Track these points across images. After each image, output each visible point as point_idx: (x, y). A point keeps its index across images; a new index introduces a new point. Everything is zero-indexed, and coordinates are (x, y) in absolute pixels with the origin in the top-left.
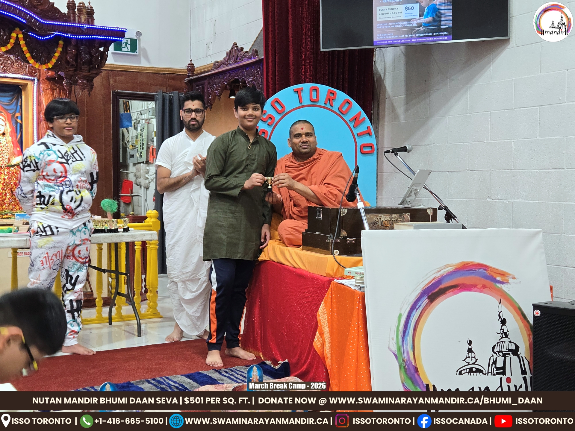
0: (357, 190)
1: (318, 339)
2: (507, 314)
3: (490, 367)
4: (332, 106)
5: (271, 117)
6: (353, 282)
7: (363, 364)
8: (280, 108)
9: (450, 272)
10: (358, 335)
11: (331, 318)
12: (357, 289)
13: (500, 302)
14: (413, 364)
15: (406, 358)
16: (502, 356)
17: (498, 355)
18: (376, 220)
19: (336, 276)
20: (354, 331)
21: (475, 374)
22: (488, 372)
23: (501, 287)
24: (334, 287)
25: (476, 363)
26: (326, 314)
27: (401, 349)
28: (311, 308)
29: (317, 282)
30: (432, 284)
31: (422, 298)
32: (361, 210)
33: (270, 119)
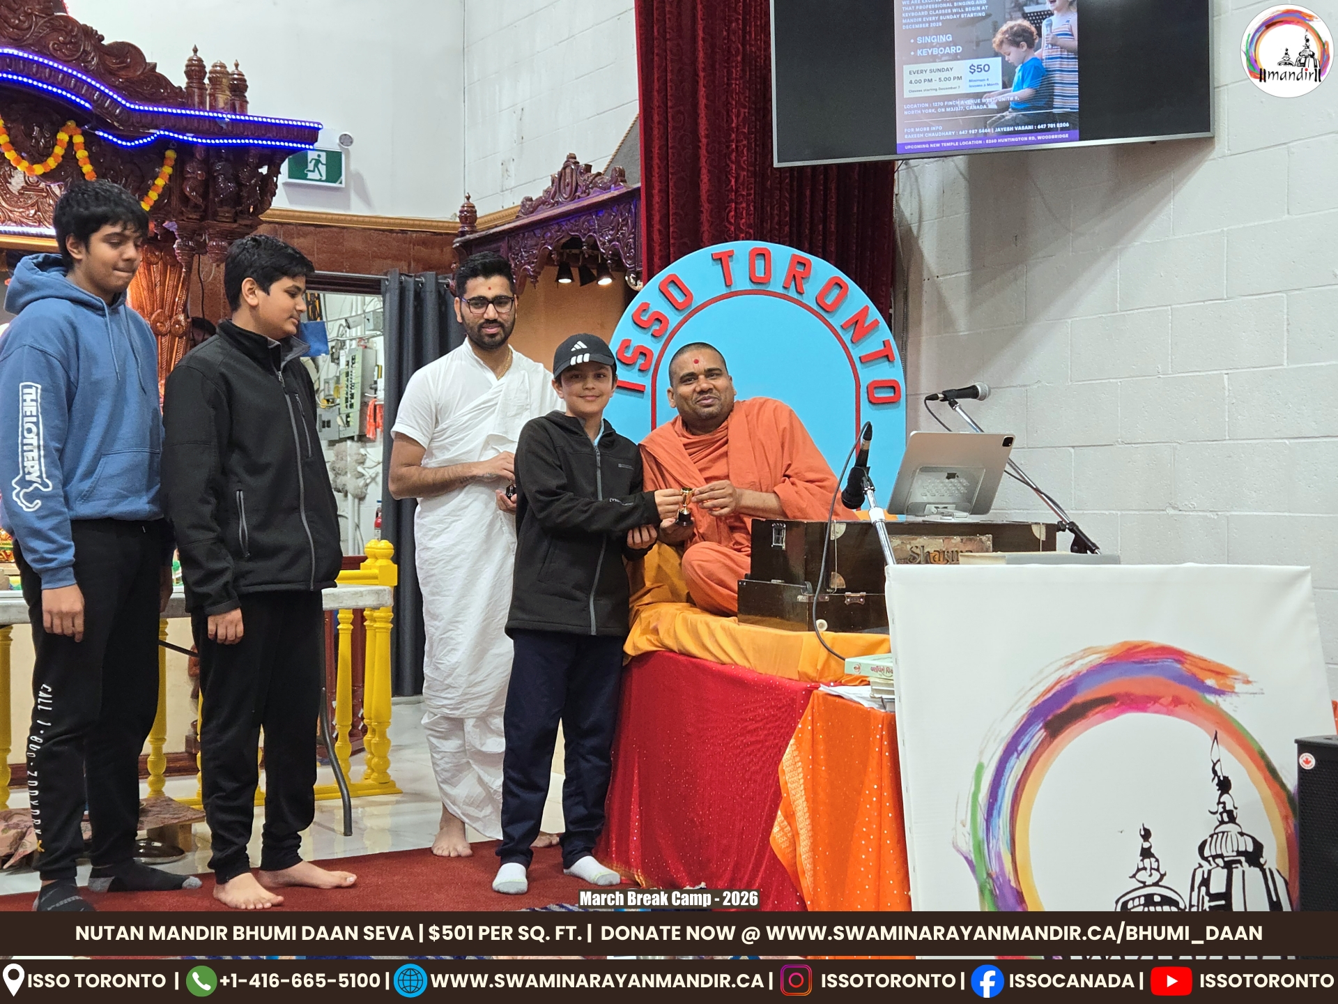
0: (869, 480)
1: (782, 829)
2: (1233, 767)
3: (1195, 894)
4: (800, 293)
5: (659, 319)
6: (865, 691)
7: (892, 882)
8: (680, 298)
9: (1094, 667)
10: (880, 815)
11: (813, 778)
12: (875, 706)
13: (1216, 738)
14: (1013, 884)
15: (995, 868)
16: (1223, 868)
17: (1214, 865)
18: (914, 549)
19: (823, 680)
20: (870, 805)
21: (1158, 908)
22: (1191, 906)
23: (1217, 702)
24: (819, 704)
25: (1160, 884)
26: (800, 770)
27: (984, 849)
28: (762, 756)
29: (778, 695)
30: (1054, 694)
31: (1030, 726)
32: (878, 527)
33: (657, 322)
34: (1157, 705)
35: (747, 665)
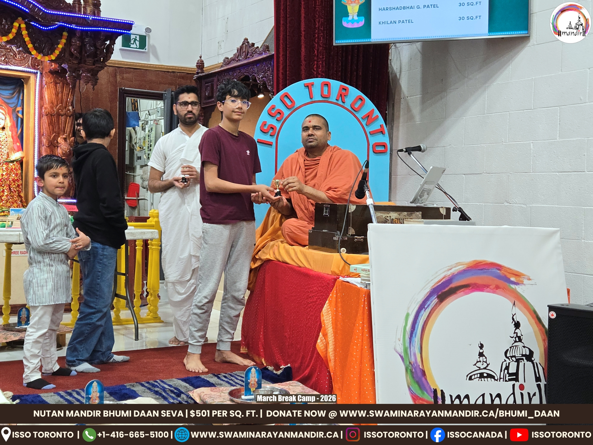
0: (367, 186)
1: (322, 341)
2: (521, 317)
3: (502, 373)
4: (344, 103)
5: (280, 112)
6: (359, 280)
7: (367, 365)
8: (289, 103)
9: (461, 271)
10: (363, 335)
11: (336, 318)
12: (363, 287)
13: (514, 304)
14: (421, 367)
15: (413, 360)
16: (515, 362)
17: (511, 360)
18: (386, 218)
19: (342, 275)
20: (359, 331)
21: (486, 379)
22: (500, 378)
23: (515, 288)
24: (339, 285)
25: (487, 368)
26: (330, 314)
27: (408, 351)
28: (315, 308)
29: (322, 281)
30: (442, 283)
31: (431, 297)
32: (370, 207)
33: (279, 114)
34: (488, 289)
35: (310, 268)
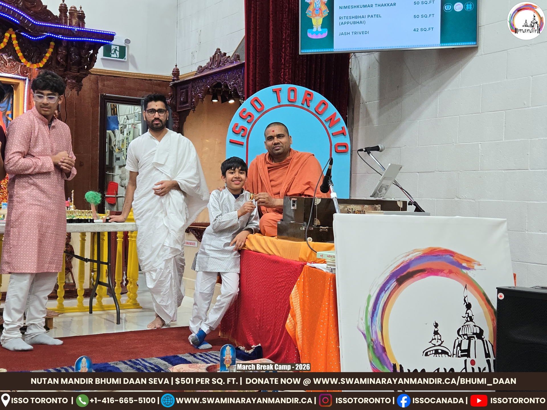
0: (331, 181)
1: (290, 321)
2: (472, 299)
3: (455, 350)
4: (309, 107)
5: (250, 115)
6: (325, 265)
7: (333, 342)
8: (259, 107)
9: (417, 257)
10: (328, 315)
11: (303, 301)
12: (328, 271)
13: (466, 287)
14: (381, 344)
15: (374, 338)
16: (467, 339)
17: (463, 338)
18: (349, 210)
19: (309, 261)
20: (325, 311)
21: (440, 355)
22: (453, 354)
23: (467, 272)
24: (306, 270)
25: (441, 345)
26: (298, 297)
27: (370, 329)
28: (284, 292)
29: (291, 267)
30: (400, 268)
31: (390, 280)
32: (334, 200)
33: (249, 117)
34: (442, 273)
35: (279, 255)
